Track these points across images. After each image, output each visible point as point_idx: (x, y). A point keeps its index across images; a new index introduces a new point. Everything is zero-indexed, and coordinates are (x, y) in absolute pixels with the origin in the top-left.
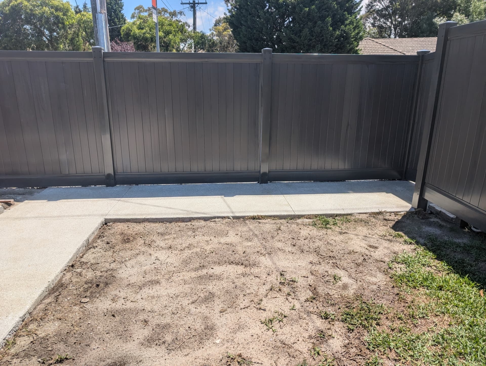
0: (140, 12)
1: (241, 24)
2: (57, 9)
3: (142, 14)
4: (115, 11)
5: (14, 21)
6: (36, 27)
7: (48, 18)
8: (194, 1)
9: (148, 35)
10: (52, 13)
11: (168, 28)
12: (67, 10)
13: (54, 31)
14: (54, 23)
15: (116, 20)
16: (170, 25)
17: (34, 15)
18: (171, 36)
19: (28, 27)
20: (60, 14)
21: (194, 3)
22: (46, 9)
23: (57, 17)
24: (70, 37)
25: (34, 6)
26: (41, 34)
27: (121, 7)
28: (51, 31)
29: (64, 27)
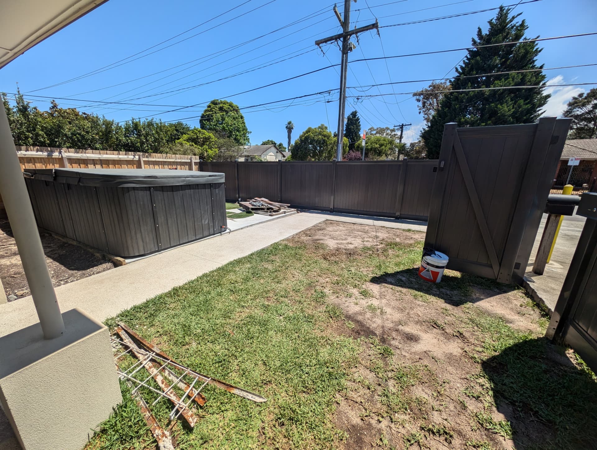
0: (372, 131)
1: (431, 137)
2: (325, 136)
3: (372, 132)
4: (356, 132)
5: (305, 143)
6: (314, 146)
7: (320, 141)
8: (403, 124)
9: (369, 147)
10: (322, 138)
11: (382, 142)
12: (330, 136)
13: (322, 147)
14: (323, 144)
15: (355, 138)
16: (384, 140)
17: (314, 140)
18: (383, 147)
19: (310, 146)
20: (326, 138)
21: (403, 125)
22: (320, 136)
23: (324, 140)
24: (329, 149)
25: (315, 136)
26: (316, 149)
27: (359, 130)
28: (320, 147)
29: (327, 145)
